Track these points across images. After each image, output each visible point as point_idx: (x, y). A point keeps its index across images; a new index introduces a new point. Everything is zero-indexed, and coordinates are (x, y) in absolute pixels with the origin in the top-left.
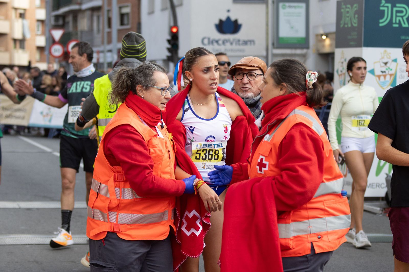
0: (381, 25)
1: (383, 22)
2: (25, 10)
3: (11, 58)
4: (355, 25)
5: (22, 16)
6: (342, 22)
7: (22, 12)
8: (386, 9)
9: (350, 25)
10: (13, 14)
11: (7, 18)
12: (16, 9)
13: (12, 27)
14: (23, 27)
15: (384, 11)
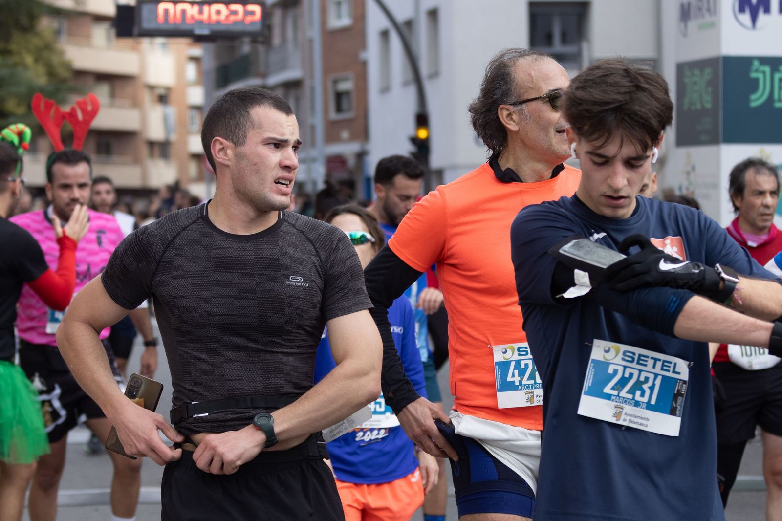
0: (754, 104)
1: (757, 100)
2: (168, 89)
3: (144, 175)
4: (708, 106)
5: (163, 99)
6: (686, 101)
7: (161, 92)
8: (761, 76)
9: (699, 106)
10: (147, 98)
11: (136, 104)
12: (152, 88)
13: (144, 120)
14: (165, 119)
15: (756, 80)
